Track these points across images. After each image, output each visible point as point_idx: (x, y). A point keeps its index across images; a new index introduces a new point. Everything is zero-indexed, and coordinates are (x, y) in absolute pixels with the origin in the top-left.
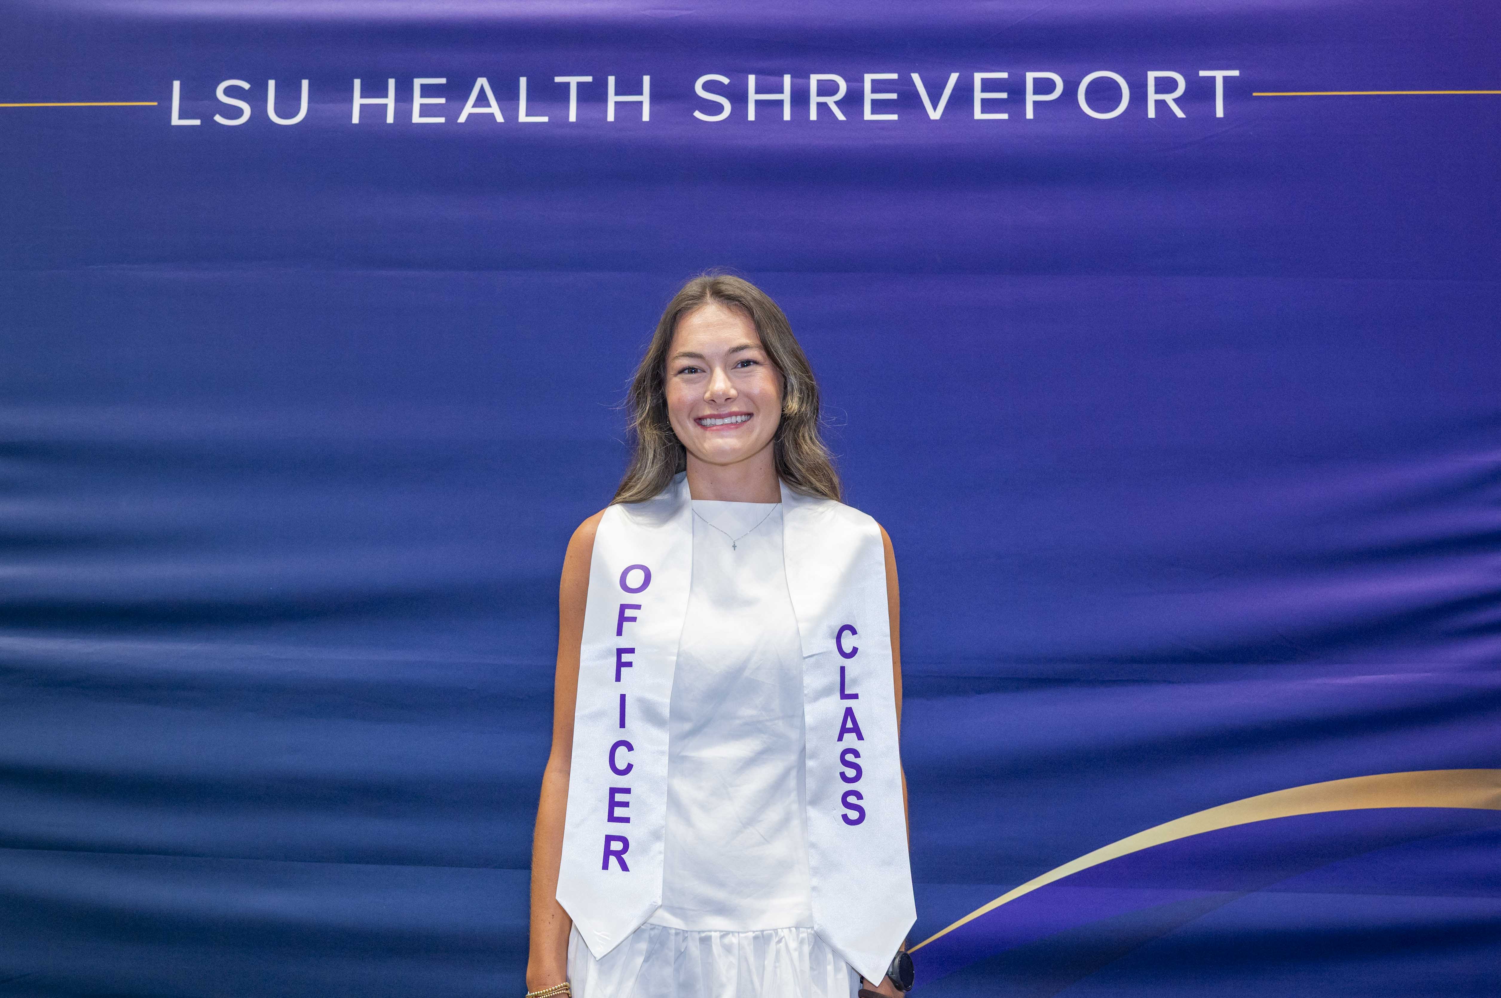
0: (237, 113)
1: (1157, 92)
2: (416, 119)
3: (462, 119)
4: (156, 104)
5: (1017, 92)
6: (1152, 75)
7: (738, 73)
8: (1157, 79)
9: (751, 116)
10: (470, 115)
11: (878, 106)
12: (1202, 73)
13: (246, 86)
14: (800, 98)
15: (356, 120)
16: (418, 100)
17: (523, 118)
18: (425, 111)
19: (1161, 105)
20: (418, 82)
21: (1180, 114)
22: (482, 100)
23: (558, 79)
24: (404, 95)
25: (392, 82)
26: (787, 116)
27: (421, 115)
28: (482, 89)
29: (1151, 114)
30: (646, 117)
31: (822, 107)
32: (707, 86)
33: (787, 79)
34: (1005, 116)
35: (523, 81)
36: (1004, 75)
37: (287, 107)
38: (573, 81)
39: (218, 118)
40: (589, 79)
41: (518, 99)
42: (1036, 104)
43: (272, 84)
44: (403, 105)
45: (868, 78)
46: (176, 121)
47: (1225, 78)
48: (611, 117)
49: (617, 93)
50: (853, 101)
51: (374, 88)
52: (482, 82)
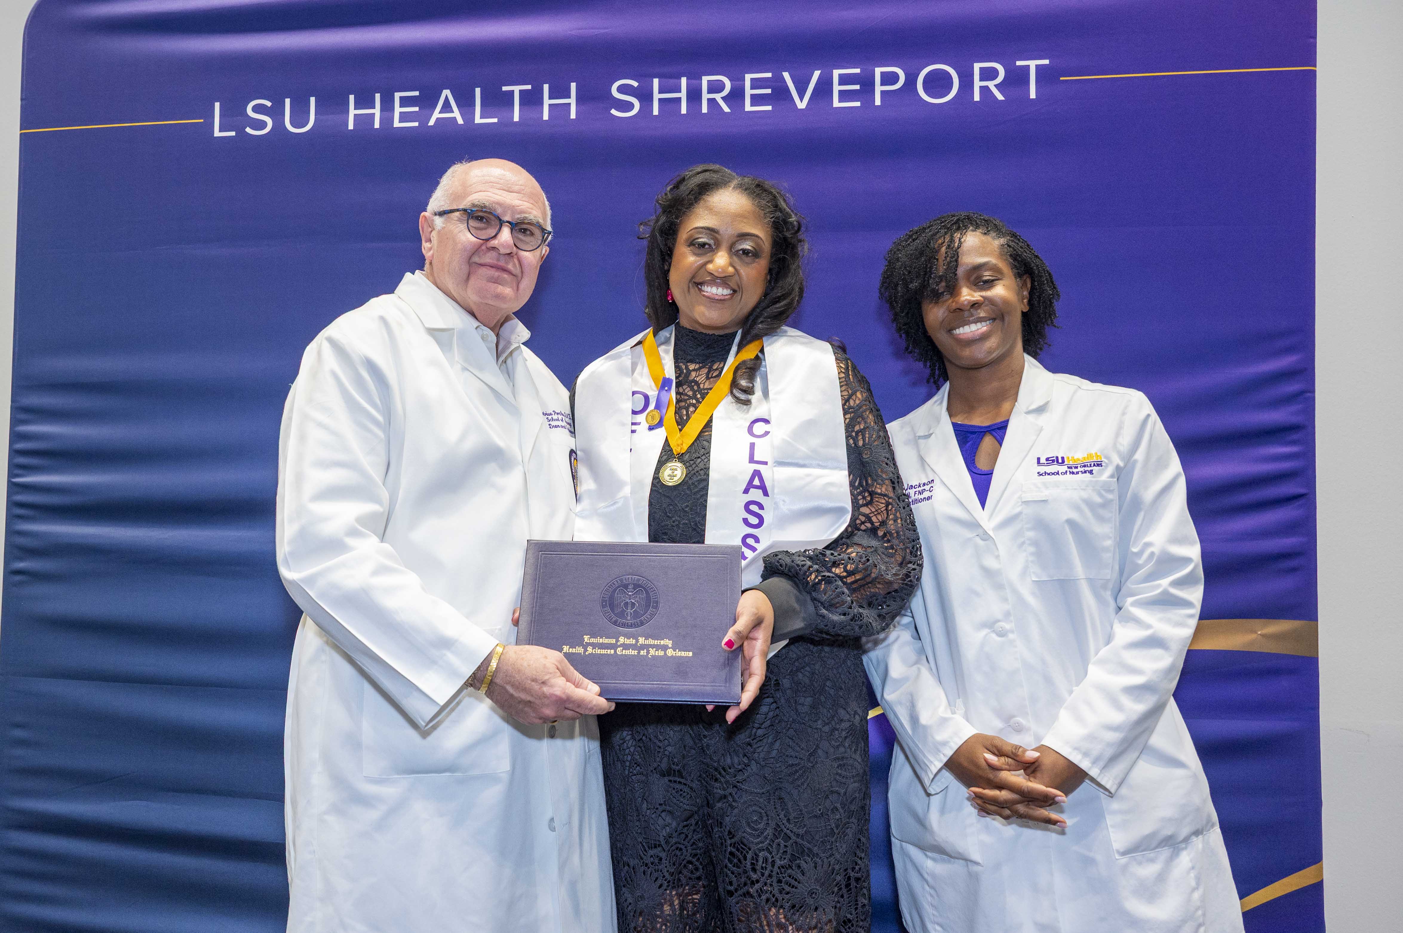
0: (262, 125)
1: (981, 80)
2: (397, 124)
3: (431, 123)
4: (202, 121)
5: (867, 83)
6: (977, 66)
7: (645, 77)
8: (982, 69)
9: (656, 112)
10: (438, 119)
11: (756, 100)
12: (1019, 63)
13: (269, 104)
14: (694, 96)
15: (351, 127)
16: (398, 110)
17: (478, 120)
18: (404, 117)
19: (984, 89)
20: (397, 95)
21: (999, 96)
22: (447, 107)
23: (505, 88)
24: (387, 106)
25: (378, 96)
26: (684, 110)
27: (401, 121)
28: (447, 99)
29: (977, 98)
30: (573, 116)
31: (712, 102)
32: (621, 89)
33: (684, 81)
34: (858, 104)
35: (478, 91)
36: (858, 71)
37: (299, 119)
38: (517, 89)
39: (248, 130)
40: (529, 87)
41: (475, 106)
42: (882, 92)
43: (288, 101)
44: (387, 114)
45: (748, 77)
46: (217, 133)
47: (1038, 67)
48: (546, 117)
49: (551, 97)
50: (736, 96)
51: (365, 101)
52: (446, 93)
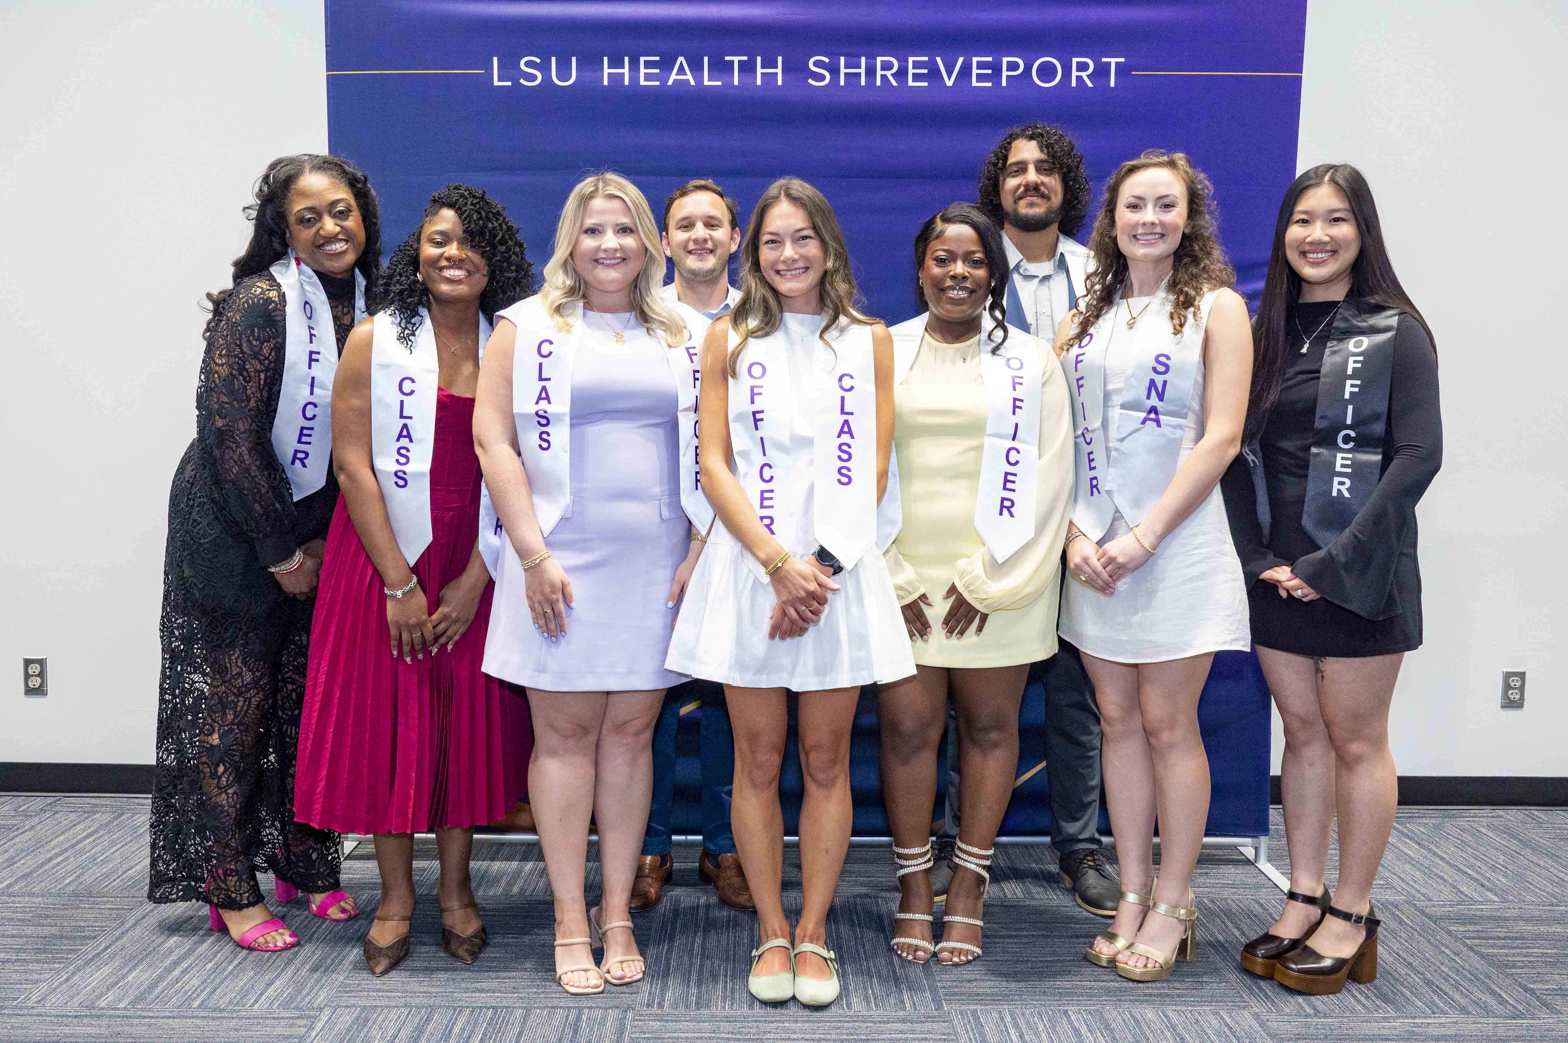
0: (533, 78)
1: (1077, 71)
2: (642, 82)
3: (670, 83)
4: (483, 71)
5: (997, 69)
6: (1075, 60)
7: (834, 56)
8: (1078, 63)
9: (842, 83)
10: (675, 80)
11: (917, 77)
12: (1104, 60)
13: (538, 60)
14: (871, 72)
15: (606, 83)
16: (643, 71)
17: (706, 82)
19: (1079, 78)
20: (642, 59)
21: (1090, 85)
22: (681, 70)
23: (727, 58)
24: (634, 67)
25: (626, 59)
26: (863, 83)
27: (646, 80)
28: (681, 63)
29: (1074, 84)
30: (780, 83)
31: (884, 77)
32: (816, 64)
33: (863, 59)
34: (990, 84)
35: (706, 59)
36: (990, 59)
37: (564, 74)
38: (736, 59)
39: (522, 81)
40: (745, 58)
41: (703, 71)
42: (1007, 76)
43: (554, 59)
44: (634, 74)
45: (911, 60)
46: (496, 83)
47: (1116, 63)
48: (759, 83)
49: (762, 67)
50: (901, 74)
51: (616, 62)
52: (681, 59)
